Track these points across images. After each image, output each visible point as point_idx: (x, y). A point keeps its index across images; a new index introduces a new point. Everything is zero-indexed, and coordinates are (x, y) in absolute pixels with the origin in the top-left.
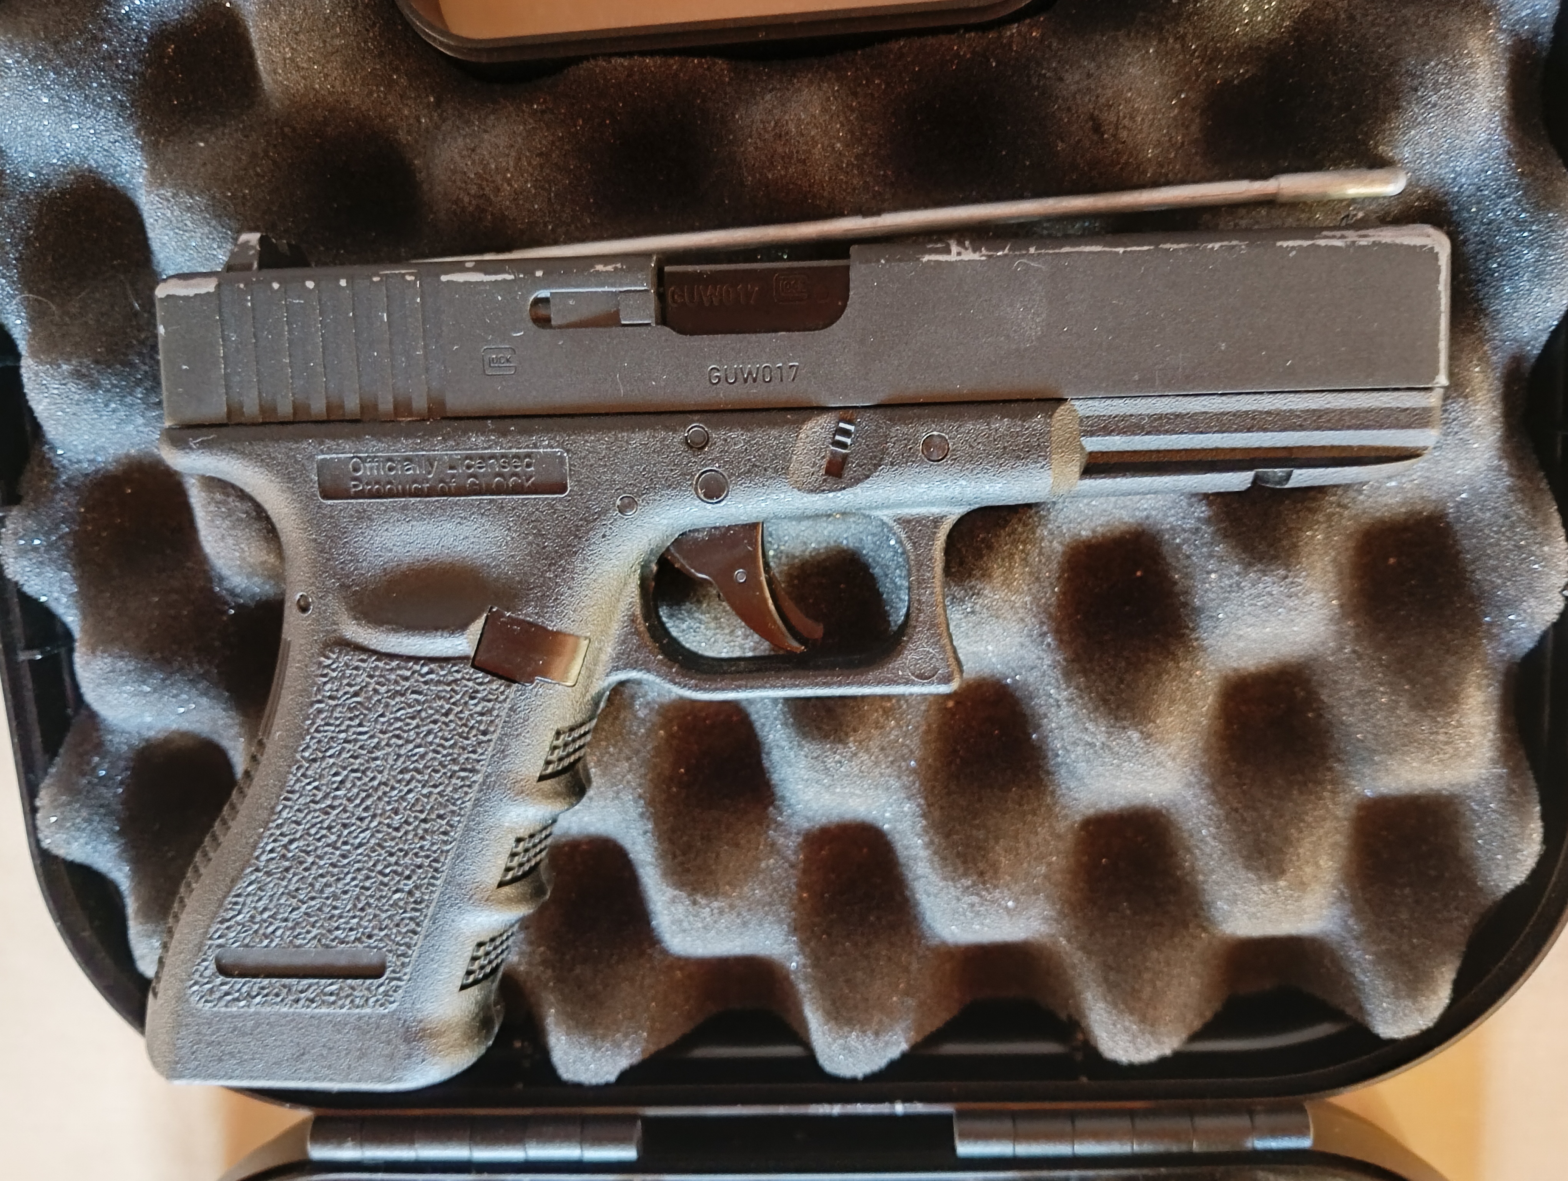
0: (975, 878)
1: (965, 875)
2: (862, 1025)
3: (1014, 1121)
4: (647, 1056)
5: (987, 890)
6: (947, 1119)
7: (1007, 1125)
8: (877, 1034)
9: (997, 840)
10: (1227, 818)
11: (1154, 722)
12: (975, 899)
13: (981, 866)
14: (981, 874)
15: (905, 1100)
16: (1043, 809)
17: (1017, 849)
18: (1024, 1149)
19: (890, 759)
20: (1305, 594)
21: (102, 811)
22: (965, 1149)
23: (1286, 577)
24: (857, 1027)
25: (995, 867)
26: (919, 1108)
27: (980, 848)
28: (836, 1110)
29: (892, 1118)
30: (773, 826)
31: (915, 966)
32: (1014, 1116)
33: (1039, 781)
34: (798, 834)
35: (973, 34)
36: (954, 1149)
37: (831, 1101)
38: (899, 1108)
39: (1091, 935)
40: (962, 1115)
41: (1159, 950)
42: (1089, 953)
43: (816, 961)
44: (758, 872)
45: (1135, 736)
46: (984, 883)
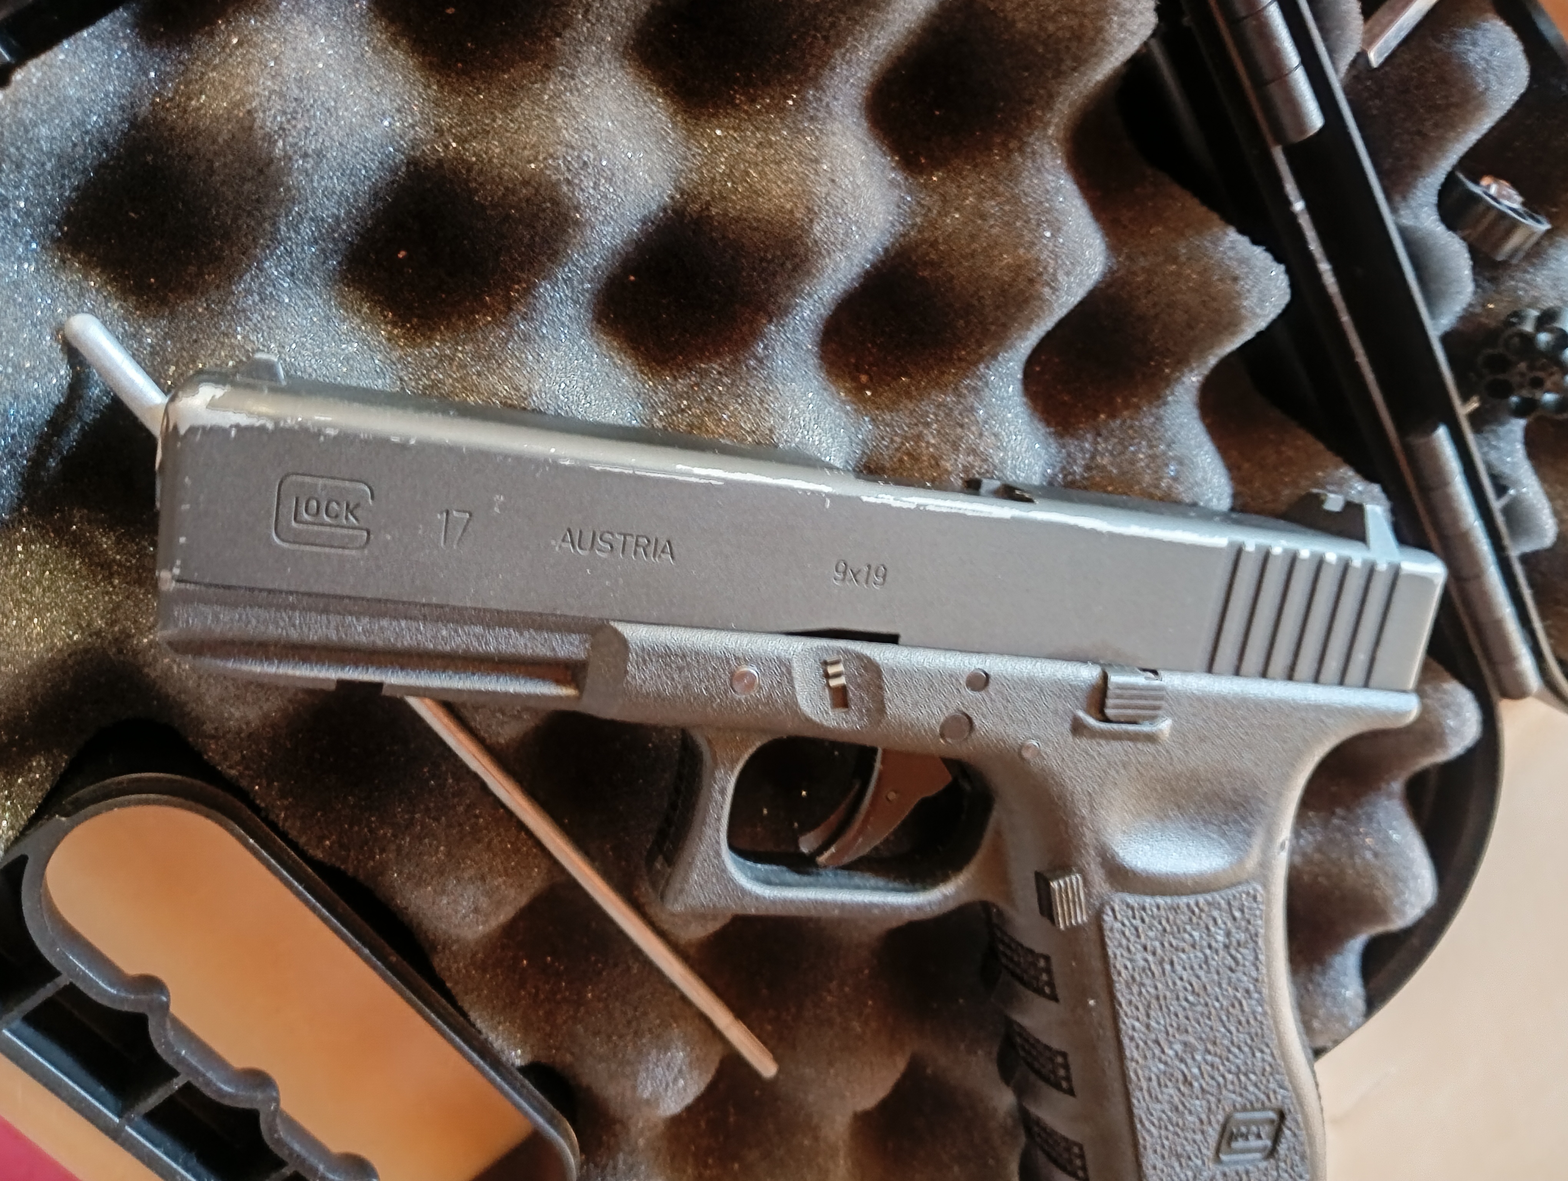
0: (1038, 286)
1: (1040, 297)
2: (1233, 298)
3: (1267, 83)
4: (1338, 459)
5: (1045, 268)
6: (1291, 152)
7: (1273, 88)
8: (1235, 279)
9: (985, 277)
10: (838, 45)
11: (791, 212)
12: (1061, 277)
13: (1022, 284)
14: (1031, 281)
15: (1288, 203)
16: (926, 235)
17: (984, 250)
18: (1292, 56)
19: (959, 430)
20: (573, 148)
21: (1310, 987)
22: (1315, 120)
23: (569, 182)
24: (1236, 303)
25: (1018, 269)
26: (1291, 188)
27: (1003, 291)
28: (1324, 267)
29: (1310, 208)
30: (1070, 478)
31: (1142, 262)
32: (1260, 83)
33: (898, 254)
34: (1064, 446)
35: (258, 802)
36: (1321, 130)
37: (1317, 275)
38: (1299, 206)
39: (1030, 102)
40: (1280, 137)
41: (1014, 22)
42: (1051, 97)
43: (1182, 362)
44: (1123, 473)
45: (817, 229)
46: (1040, 274)
